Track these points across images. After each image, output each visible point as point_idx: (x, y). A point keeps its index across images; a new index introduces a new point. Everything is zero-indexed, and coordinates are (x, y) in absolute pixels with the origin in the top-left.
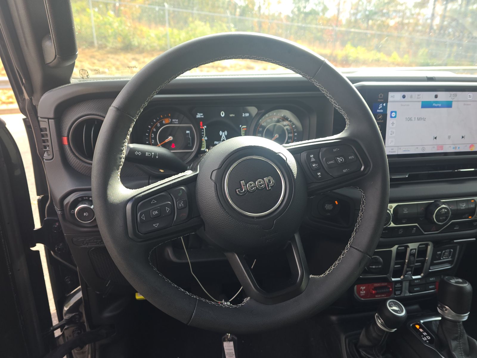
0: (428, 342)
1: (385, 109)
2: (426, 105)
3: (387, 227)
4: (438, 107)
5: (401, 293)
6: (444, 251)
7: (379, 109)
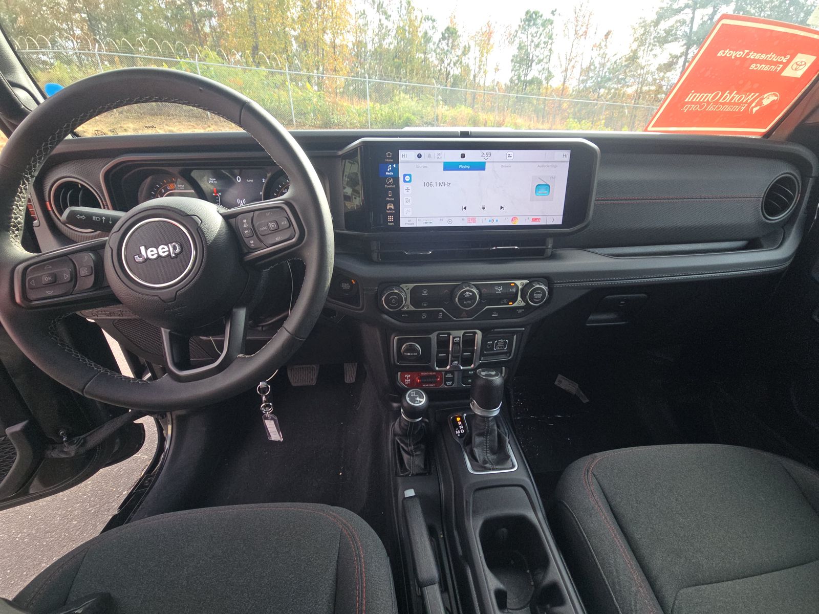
0: (459, 435)
1: (396, 171)
2: (449, 167)
3: (400, 309)
4: (466, 169)
5: (452, 384)
6: (496, 341)
7: (387, 171)
